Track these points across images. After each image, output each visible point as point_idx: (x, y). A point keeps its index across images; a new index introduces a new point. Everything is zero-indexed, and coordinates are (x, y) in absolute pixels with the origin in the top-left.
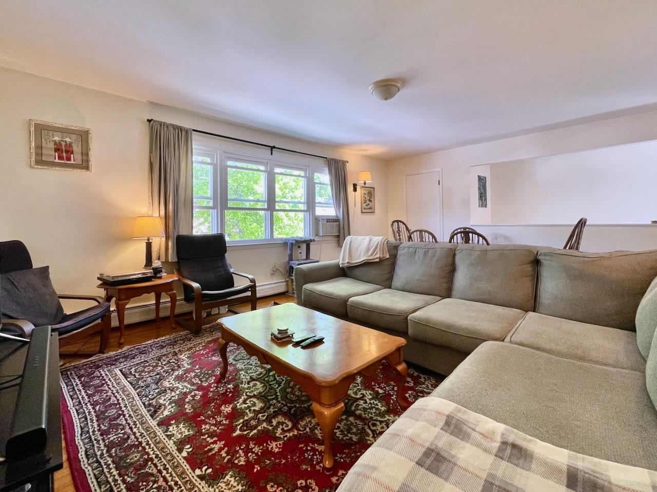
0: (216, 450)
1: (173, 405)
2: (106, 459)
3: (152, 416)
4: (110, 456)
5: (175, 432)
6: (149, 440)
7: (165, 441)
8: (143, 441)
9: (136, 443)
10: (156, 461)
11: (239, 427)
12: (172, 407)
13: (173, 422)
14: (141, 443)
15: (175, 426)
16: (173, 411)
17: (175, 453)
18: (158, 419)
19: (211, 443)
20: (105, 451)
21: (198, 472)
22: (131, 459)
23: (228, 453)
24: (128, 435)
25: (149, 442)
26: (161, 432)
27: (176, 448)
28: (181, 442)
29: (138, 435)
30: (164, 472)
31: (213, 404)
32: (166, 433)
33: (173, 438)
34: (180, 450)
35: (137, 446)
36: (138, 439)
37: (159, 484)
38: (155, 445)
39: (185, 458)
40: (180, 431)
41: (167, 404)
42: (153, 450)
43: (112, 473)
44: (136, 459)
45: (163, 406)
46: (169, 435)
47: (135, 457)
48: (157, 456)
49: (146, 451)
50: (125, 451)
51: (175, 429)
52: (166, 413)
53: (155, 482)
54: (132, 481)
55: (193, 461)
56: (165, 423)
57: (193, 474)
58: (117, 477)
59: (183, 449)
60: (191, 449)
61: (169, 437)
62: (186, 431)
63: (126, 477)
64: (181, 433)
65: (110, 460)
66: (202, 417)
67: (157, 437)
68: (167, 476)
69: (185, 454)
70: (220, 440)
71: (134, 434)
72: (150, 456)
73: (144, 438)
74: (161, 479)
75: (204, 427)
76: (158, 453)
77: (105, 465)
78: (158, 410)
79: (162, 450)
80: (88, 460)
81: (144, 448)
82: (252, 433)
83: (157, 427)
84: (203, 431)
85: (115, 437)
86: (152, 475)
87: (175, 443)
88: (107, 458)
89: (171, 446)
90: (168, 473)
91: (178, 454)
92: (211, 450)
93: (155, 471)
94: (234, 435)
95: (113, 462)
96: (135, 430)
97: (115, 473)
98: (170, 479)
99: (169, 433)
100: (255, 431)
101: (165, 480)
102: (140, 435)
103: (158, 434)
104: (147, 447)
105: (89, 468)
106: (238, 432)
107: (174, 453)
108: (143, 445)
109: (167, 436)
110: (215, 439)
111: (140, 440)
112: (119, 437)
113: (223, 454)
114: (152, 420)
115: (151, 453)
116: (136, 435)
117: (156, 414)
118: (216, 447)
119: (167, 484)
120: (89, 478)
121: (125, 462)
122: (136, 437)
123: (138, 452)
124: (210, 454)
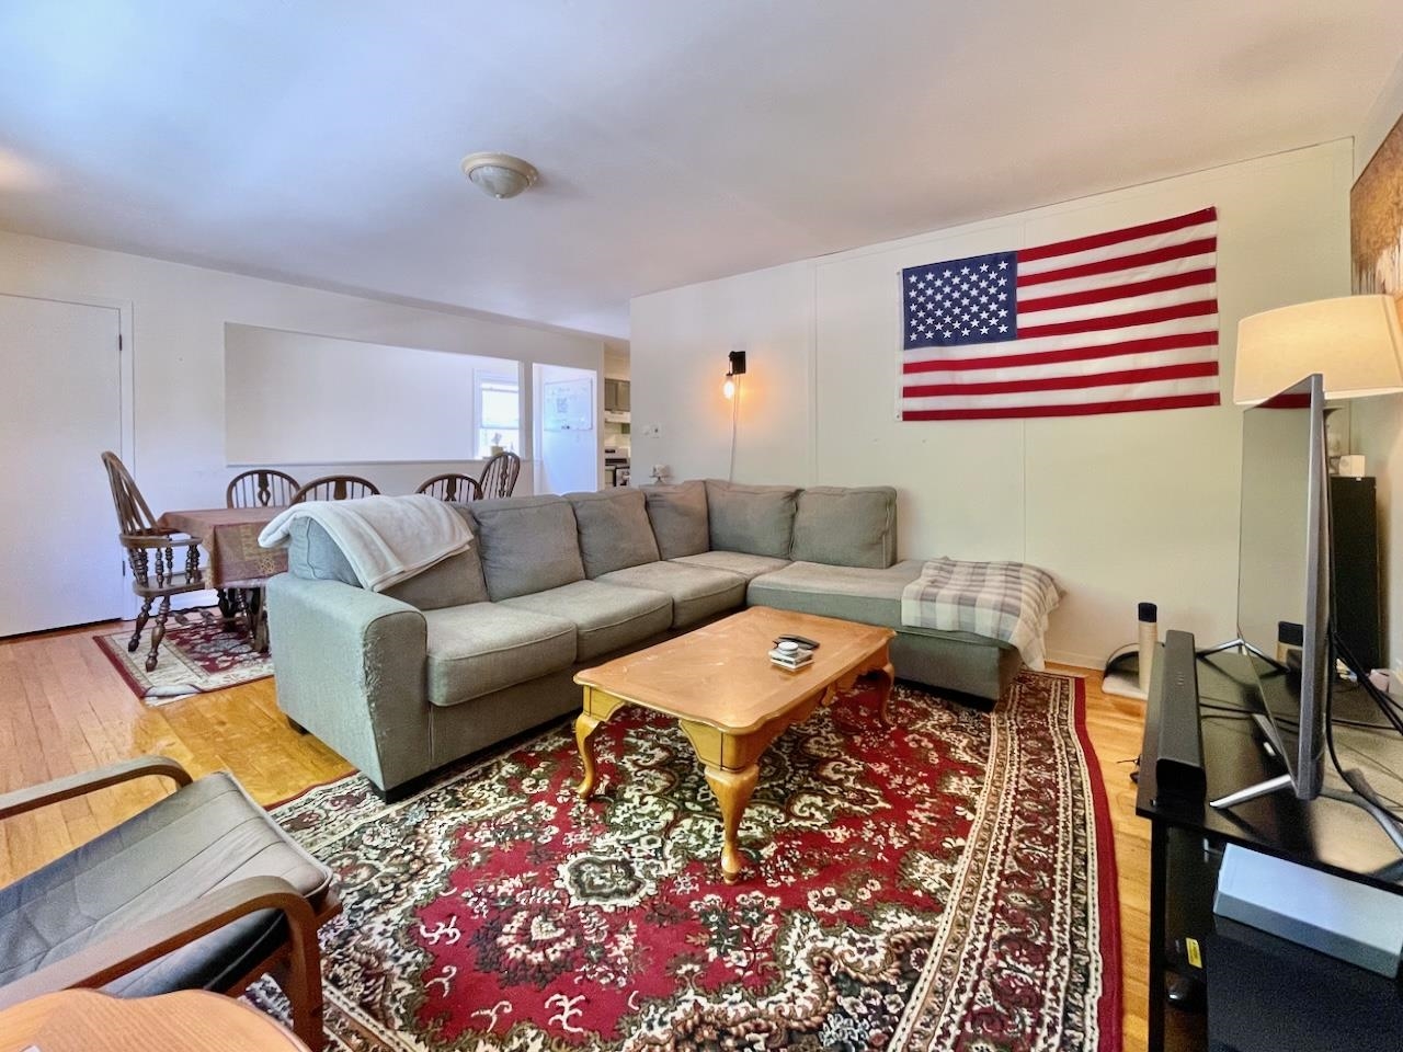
0: (927, 814)
1: (876, 923)
2: (1059, 937)
3: (930, 941)
4: (1049, 937)
5: (937, 877)
6: (978, 902)
7: (962, 879)
8: (987, 910)
9: (998, 915)
10: (998, 868)
11: (871, 807)
12: (882, 921)
13: (918, 893)
14: (993, 910)
15: (925, 884)
16: (893, 913)
17: (968, 852)
18: (928, 923)
19: (920, 822)
20: (1054, 954)
21: (970, 816)
22: (1024, 901)
23: (923, 802)
24: (999, 946)
25: (981, 901)
26: (951, 896)
27: (960, 857)
28: (947, 858)
29: (984, 929)
30: (1001, 848)
31: (836, 857)
32: (948, 887)
33: (949, 872)
34: (960, 850)
35: (1002, 910)
36: (991, 922)
37: (1016, 843)
38: (979, 887)
39: (965, 838)
40: (930, 871)
41: (882, 936)
42: (988, 883)
43: (1061, 908)
44: (1018, 895)
45: (892, 940)
46: (947, 880)
47: (1017, 899)
48: (991, 871)
49: (996, 891)
50: (1024, 922)
51: (929, 880)
52: (906, 920)
53: (1020, 849)
54: (1042, 873)
55: (963, 828)
56: (930, 906)
57: (977, 819)
58: (1058, 896)
59: (954, 849)
60: (948, 839)
61: (949, 878)
62: (921, 863)
63: (1047, 885)
64: (932, 867)
65: (1055, 929)
66: (879, 858)
67: (964, 894)
68: (1001, 842)
69: (960, 842)
70: (910, 817)
71: (988, 937)
72: (999, 879)
73: (982, 912)
74: (1010, 845)
75: (897, 846)
76: (985, 873)
77: (1065, 930)
78: (908, 941)
79: (978, 872)
80: (1088, 964)
81: (996, 899)
82: (873, 791)
83: (948, 909)
84: (905, 842)
85: (1021, 967)
86: (1016, 858)
87: (954, 863)
88: (1056, 938)
89: (963, 864)
90: (998, 844)
91: (967, 848)
92: (930, 819)
93: (1009, 859)
94: (888, 806)
95: (1051, 923)
96: (980, 945)
97: (1057, 904)
98: (1002, 837)
99: (944, 883)
100: (868, 789)
101: (1007, 840)
102: (982, 924)
103: (957, 898)
104: (990, 895)
105: (1090, 947)
106: (881, 804)
107: (970, 854)
108: (993, 904)
109: (950, 883)
110: (910, 822)
111: (990, 916)
112: (1014, 958)
113: (927, 805)
114: (940, 933)
115: (993, 882)
116: (988, 930)
117: (920, 939)
118: (922, 817)
119: (1010, 836)
120: (1097, 932)
121: (1036, 906)
122: (992, 928)
123: (1007, 901)
124: (938, 816)
